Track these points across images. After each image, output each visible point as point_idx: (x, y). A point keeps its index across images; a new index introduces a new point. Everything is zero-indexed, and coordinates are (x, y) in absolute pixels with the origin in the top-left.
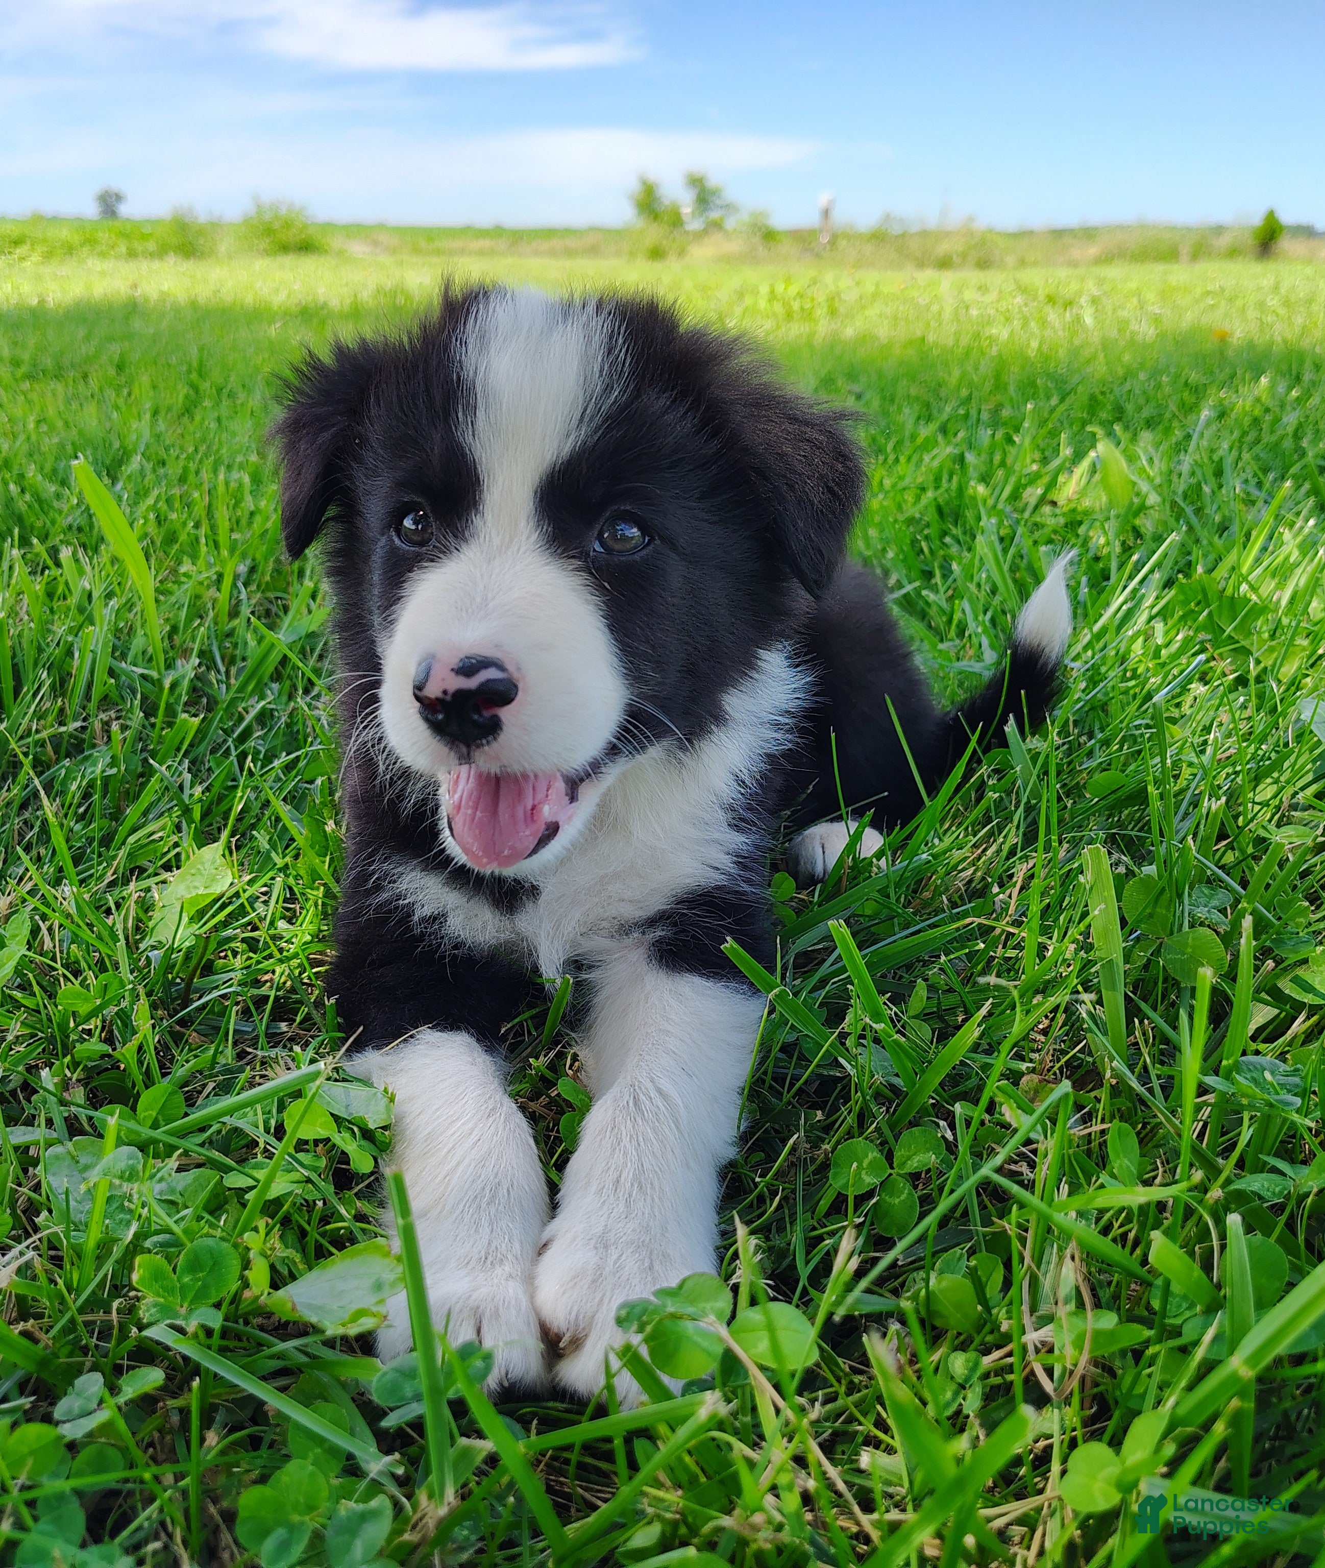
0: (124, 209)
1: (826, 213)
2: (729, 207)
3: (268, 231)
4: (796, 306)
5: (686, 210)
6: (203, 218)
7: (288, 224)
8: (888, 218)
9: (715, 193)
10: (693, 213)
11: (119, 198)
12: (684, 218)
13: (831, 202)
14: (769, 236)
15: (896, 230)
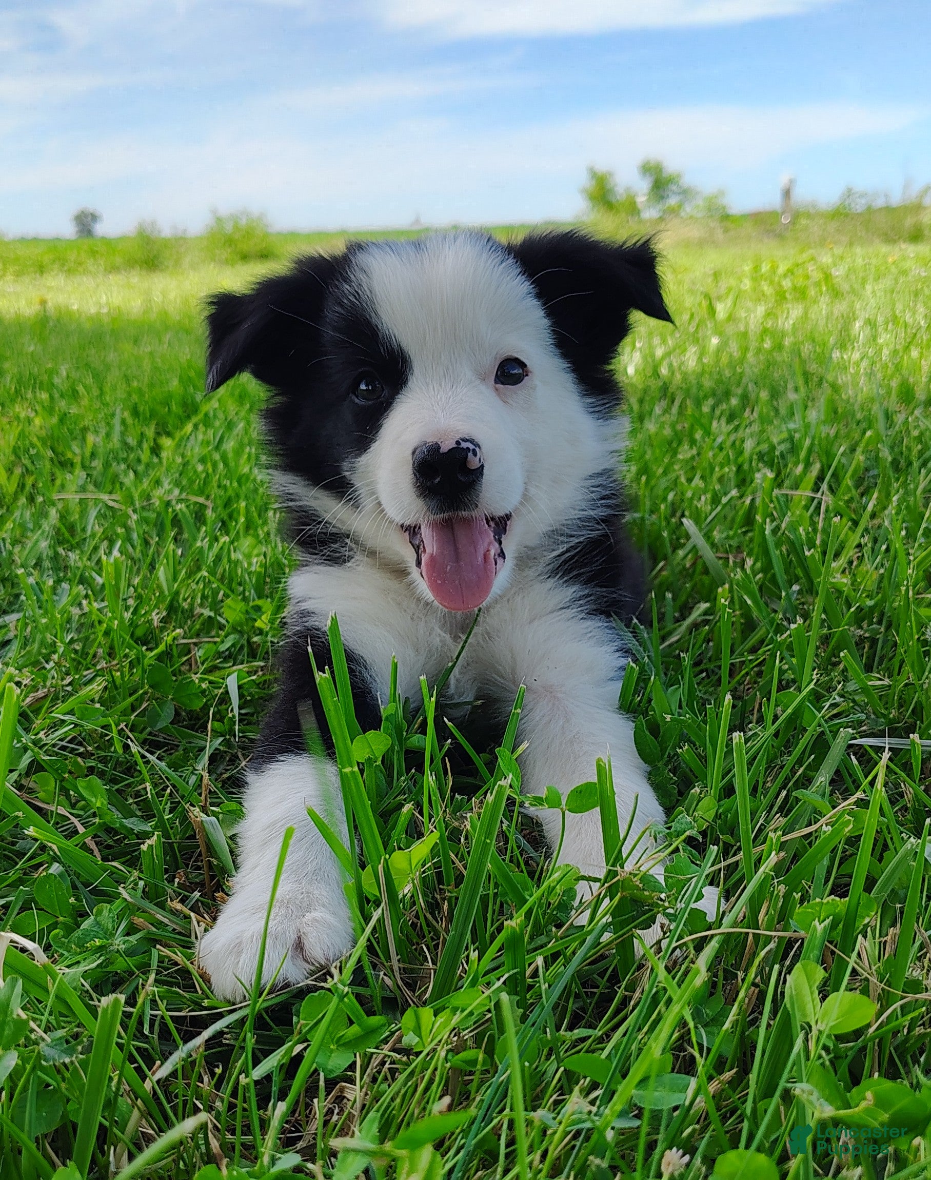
0: (100, 229)
1: (787, 193)
2: (686, 193)
3: (229, 241)
4: (787, 284)
5: (641, 199)
6: (166, 232)
7: (249, 233)
8: (849, 193)
9: (671, 180)
10: (648, 200)
11: (94, 217)
12: (640, 206)
13: (791, 181)
14: (726, 217)
15: (859, 206)
